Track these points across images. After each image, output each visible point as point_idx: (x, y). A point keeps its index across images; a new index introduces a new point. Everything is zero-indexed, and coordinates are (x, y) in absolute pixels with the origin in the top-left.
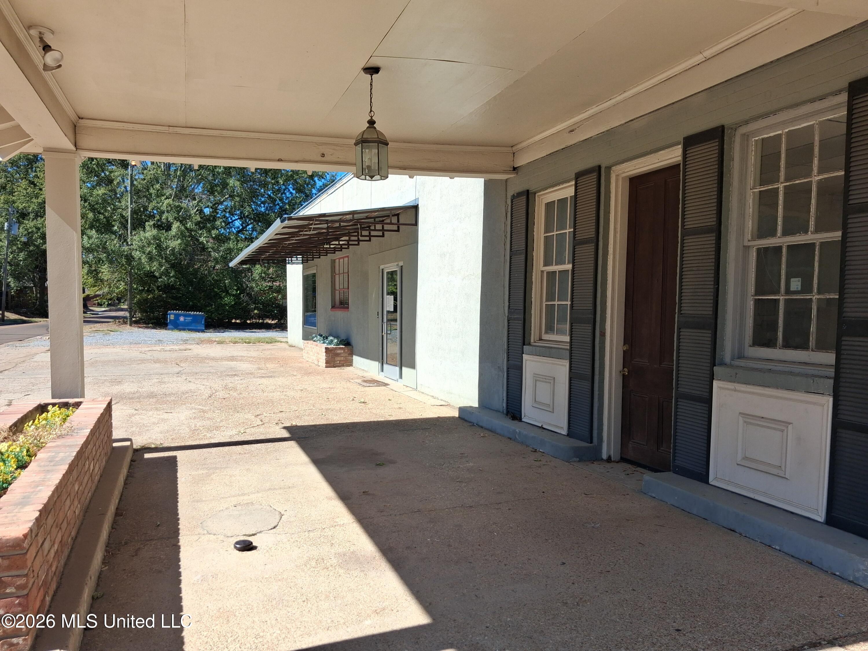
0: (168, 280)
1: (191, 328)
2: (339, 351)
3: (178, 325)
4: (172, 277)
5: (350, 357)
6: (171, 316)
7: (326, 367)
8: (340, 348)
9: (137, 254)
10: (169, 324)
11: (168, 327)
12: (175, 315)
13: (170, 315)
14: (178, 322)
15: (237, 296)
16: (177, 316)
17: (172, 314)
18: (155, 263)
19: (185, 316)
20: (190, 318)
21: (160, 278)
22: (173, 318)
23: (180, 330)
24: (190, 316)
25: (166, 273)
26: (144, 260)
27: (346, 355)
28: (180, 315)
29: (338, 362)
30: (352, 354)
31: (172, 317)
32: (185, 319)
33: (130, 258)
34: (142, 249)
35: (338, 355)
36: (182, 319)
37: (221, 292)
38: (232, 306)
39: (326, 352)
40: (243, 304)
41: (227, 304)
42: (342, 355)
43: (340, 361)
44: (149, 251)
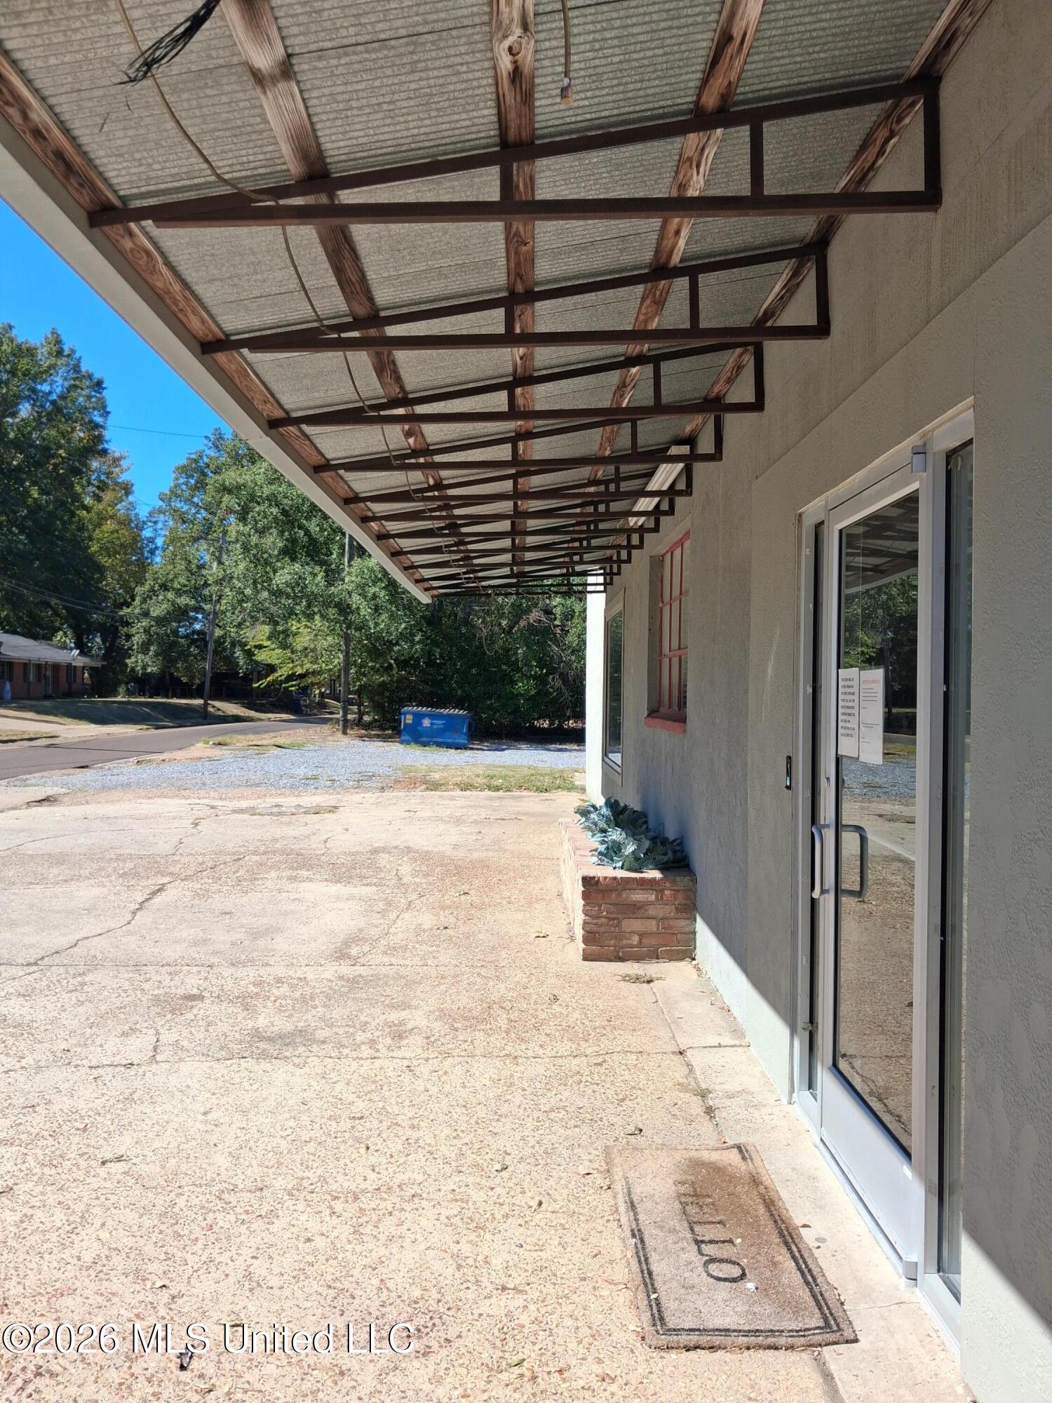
0: (411, 647)
1: (440, 740)
2: (638, 896)
3: (421, 736)
4: (418, 642)
5: (682, 923)
6: (408, 717)
7: (585, 958)
8: (643, 882)
9: (356, 600)
10: (403, 733)
11: (403, 738)
12: (415, 715)
13: (405, 714)
14: (419, 728)
15: (541, 680)
16: (418, 717)
17: (409, 713)
18: (383, 617)
19: (432, 716)
20: (440, 722)
21: (397, 644)
22: (410, 722)
23: (425, 745)
24: (441, 716)
25: (407, 636)
26: (365, 611)
27: (669, 910)
28: (423, 716)
29: (635, 939)
30: (689, 908)
31: (409, 719)
32: (432, 724)
33: (344, 609)
34: (362, 588)
35: (635, 910)
36: (426, 722)
37: (513, 670)
38: (532, 698)
39: (585, 896)
40: (551, 694)
41: (522, 695)
42: (651, 912)
43: (641, 935)
44: (374, 594)
